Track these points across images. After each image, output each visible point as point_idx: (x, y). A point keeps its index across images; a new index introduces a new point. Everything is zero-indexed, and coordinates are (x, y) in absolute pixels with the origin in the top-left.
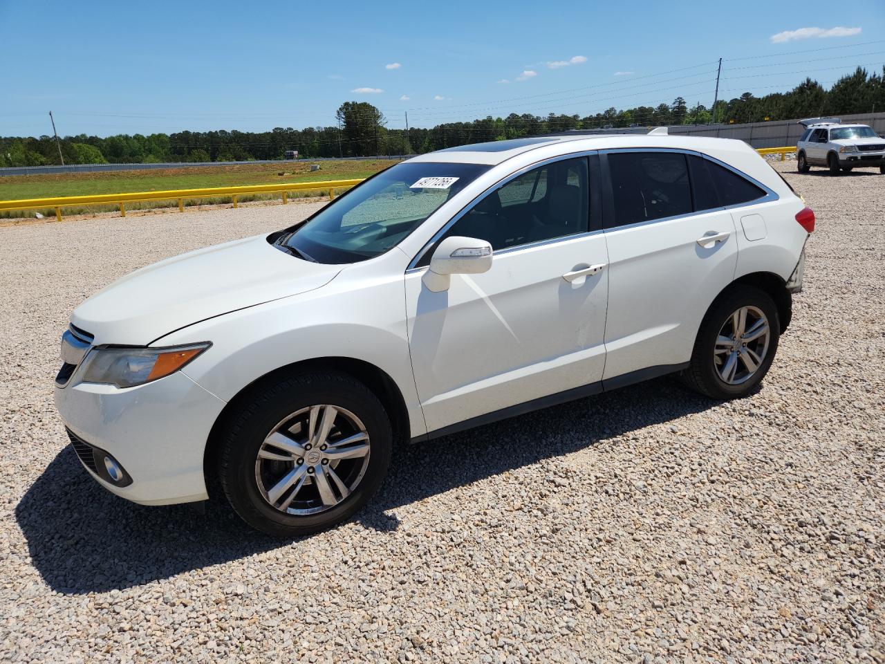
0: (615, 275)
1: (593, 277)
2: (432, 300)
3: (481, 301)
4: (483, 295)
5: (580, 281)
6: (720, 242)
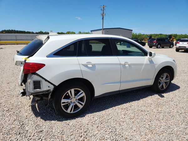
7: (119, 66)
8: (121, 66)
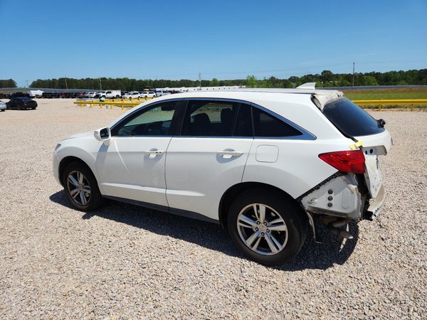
0: (169, 158)
1: (159, 155)
2: (104, 148)
3: (117, 153)
4: (118, 151)
5: (153, 156)
6: (235, 157)
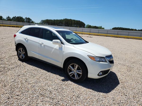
7: (38, 44)
8: (39, 45)
